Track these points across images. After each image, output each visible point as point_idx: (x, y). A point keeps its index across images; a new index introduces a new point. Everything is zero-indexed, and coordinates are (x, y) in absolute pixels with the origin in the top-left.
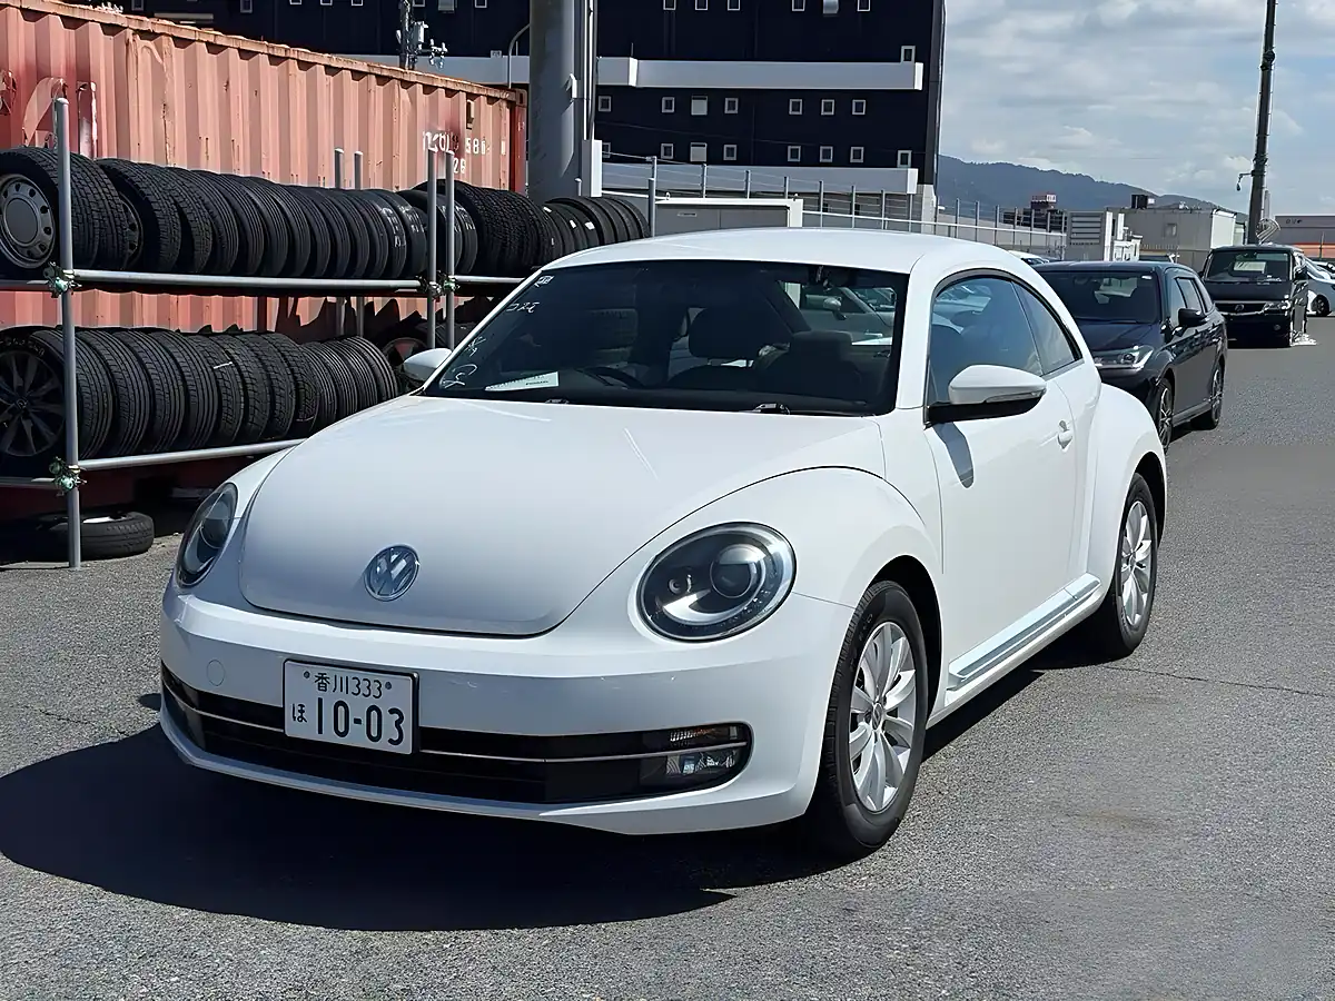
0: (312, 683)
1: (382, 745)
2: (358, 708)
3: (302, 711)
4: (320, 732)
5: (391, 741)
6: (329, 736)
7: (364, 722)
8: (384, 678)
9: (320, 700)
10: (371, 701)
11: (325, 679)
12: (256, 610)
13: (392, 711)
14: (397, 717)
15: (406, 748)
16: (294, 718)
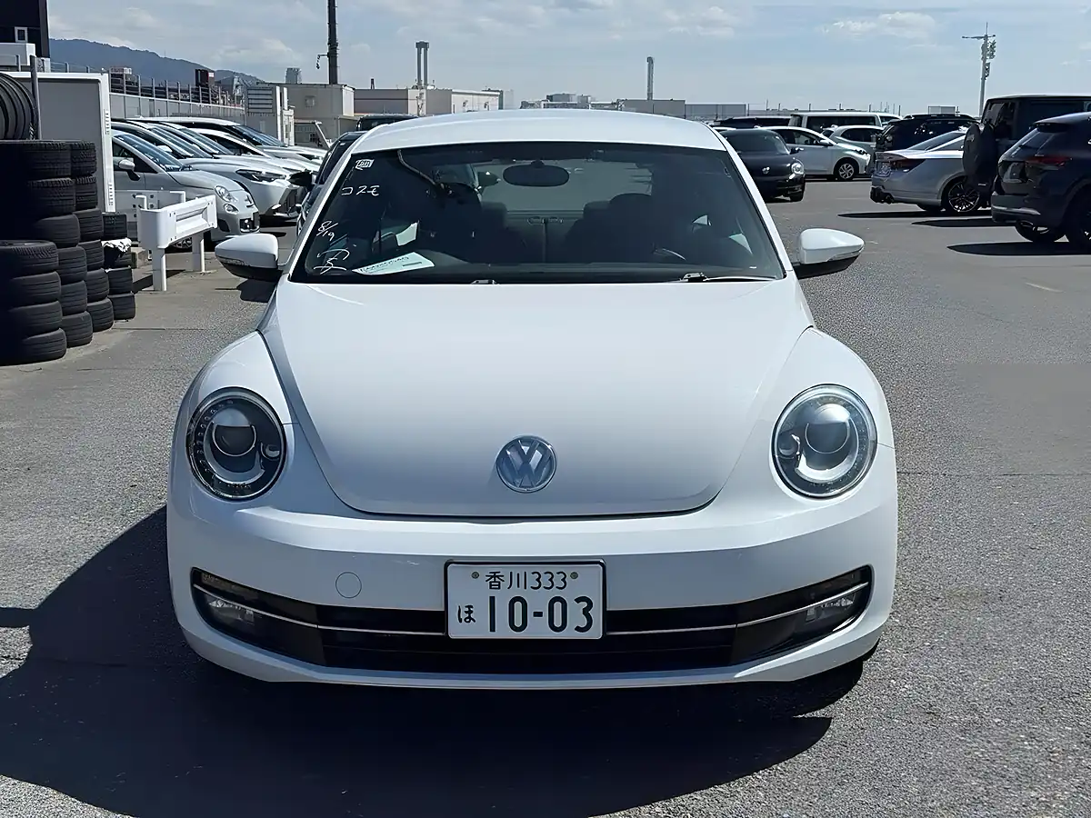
0: (483, 582)
1: (569, 634)
2: (538, 601)
3: (470, 612)
4: (493, 629)
5: (578, 629)
6: (504, 632)
7: (546, 614)
8: (568, 570)
9: (492, 599)
10: (555, 593)
11: (498, 577)
12: (363, 515)
13: (578, 600)
14: (585, 605)
15: (596, 633)
16: (460, 621)
